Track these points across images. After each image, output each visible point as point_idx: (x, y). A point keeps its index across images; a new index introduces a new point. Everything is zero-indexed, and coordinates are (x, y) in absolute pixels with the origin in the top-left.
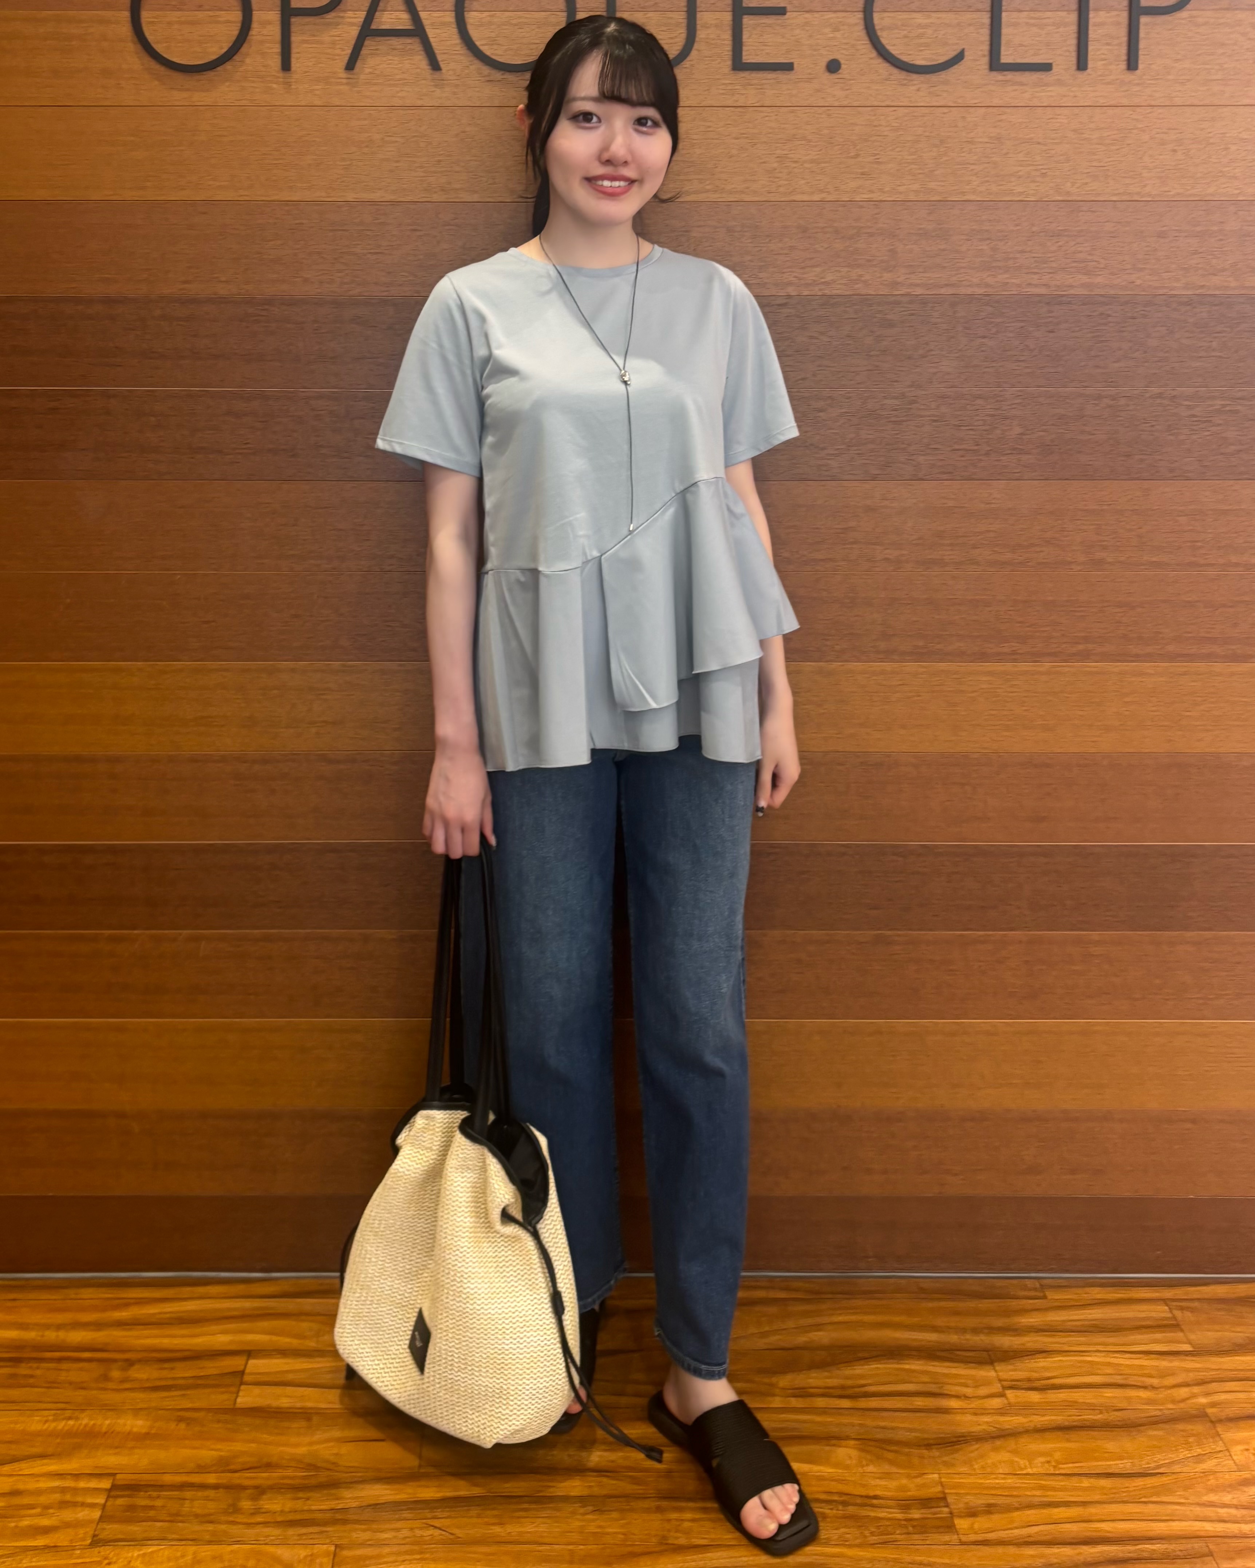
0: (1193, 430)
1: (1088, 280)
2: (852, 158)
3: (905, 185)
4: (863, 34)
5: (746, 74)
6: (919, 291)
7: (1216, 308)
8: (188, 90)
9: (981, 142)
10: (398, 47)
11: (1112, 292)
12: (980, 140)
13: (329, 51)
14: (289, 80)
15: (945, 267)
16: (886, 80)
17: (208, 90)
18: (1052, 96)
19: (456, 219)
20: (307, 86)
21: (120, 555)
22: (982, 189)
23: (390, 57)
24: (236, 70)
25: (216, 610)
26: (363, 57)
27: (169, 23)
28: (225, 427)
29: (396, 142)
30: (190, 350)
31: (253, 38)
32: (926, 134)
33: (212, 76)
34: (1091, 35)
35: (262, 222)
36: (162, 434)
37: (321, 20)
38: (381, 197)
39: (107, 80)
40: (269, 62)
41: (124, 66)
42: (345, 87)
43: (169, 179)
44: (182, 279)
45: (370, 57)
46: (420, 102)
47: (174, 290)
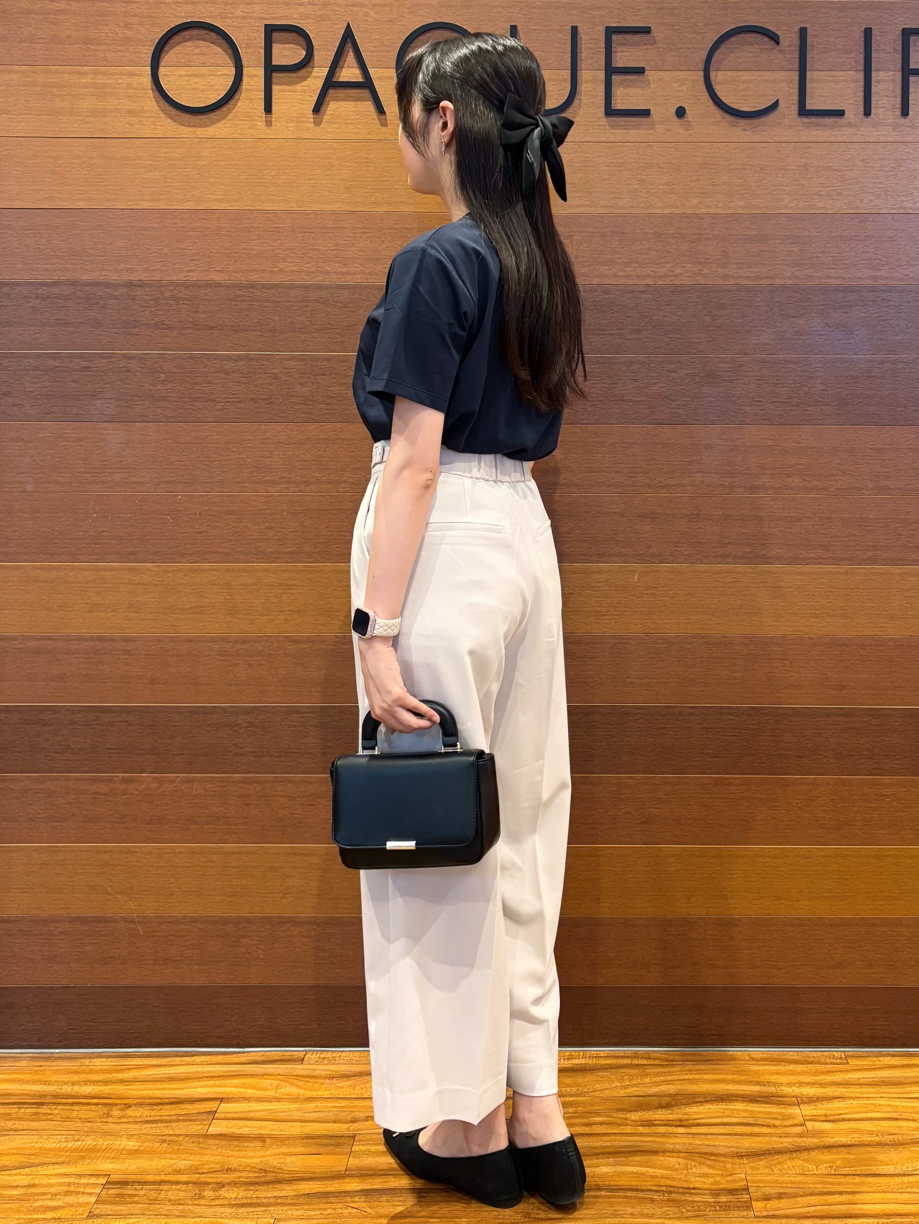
1: (873, 274)
2: (695, 181)
3: (733, 202)
4: (703, 87)
5: (615, 119)
6: (744, 282)
8: (193, 126)
9: (792, 169)
10: (352, 95)
11: (891, 282)
12: (791, 168)
13: (300, 97)
14: (269, 119)
15: (764, 264)
16: (720, 122)
17: (208, 126)
18: (845, 135)
19: (397, 224)
20: (283, 124)
21: (135, 480)
22: (793, 205)
23: (346, 102)
24: (230, 111)
25: (209, 523)
26: (326, 102)
27: (180, 76)
28: (219, 381)
29: (350, 166)
30: (192, 323)
31: (244, 87)
32: (750, 163)
33: (212, 115)
34: (874, 89)
35: (248, 225)
36: (169, 387)
37: (294, 74)
38: (340, 207)
39: (132, 119)
40: (255, 106)
41: (145, 108)
42: (312, 125)
43: (178, 193)
44: (187, 269)
45: (331, 102)
46: (369, 137)
47: (180, 277)
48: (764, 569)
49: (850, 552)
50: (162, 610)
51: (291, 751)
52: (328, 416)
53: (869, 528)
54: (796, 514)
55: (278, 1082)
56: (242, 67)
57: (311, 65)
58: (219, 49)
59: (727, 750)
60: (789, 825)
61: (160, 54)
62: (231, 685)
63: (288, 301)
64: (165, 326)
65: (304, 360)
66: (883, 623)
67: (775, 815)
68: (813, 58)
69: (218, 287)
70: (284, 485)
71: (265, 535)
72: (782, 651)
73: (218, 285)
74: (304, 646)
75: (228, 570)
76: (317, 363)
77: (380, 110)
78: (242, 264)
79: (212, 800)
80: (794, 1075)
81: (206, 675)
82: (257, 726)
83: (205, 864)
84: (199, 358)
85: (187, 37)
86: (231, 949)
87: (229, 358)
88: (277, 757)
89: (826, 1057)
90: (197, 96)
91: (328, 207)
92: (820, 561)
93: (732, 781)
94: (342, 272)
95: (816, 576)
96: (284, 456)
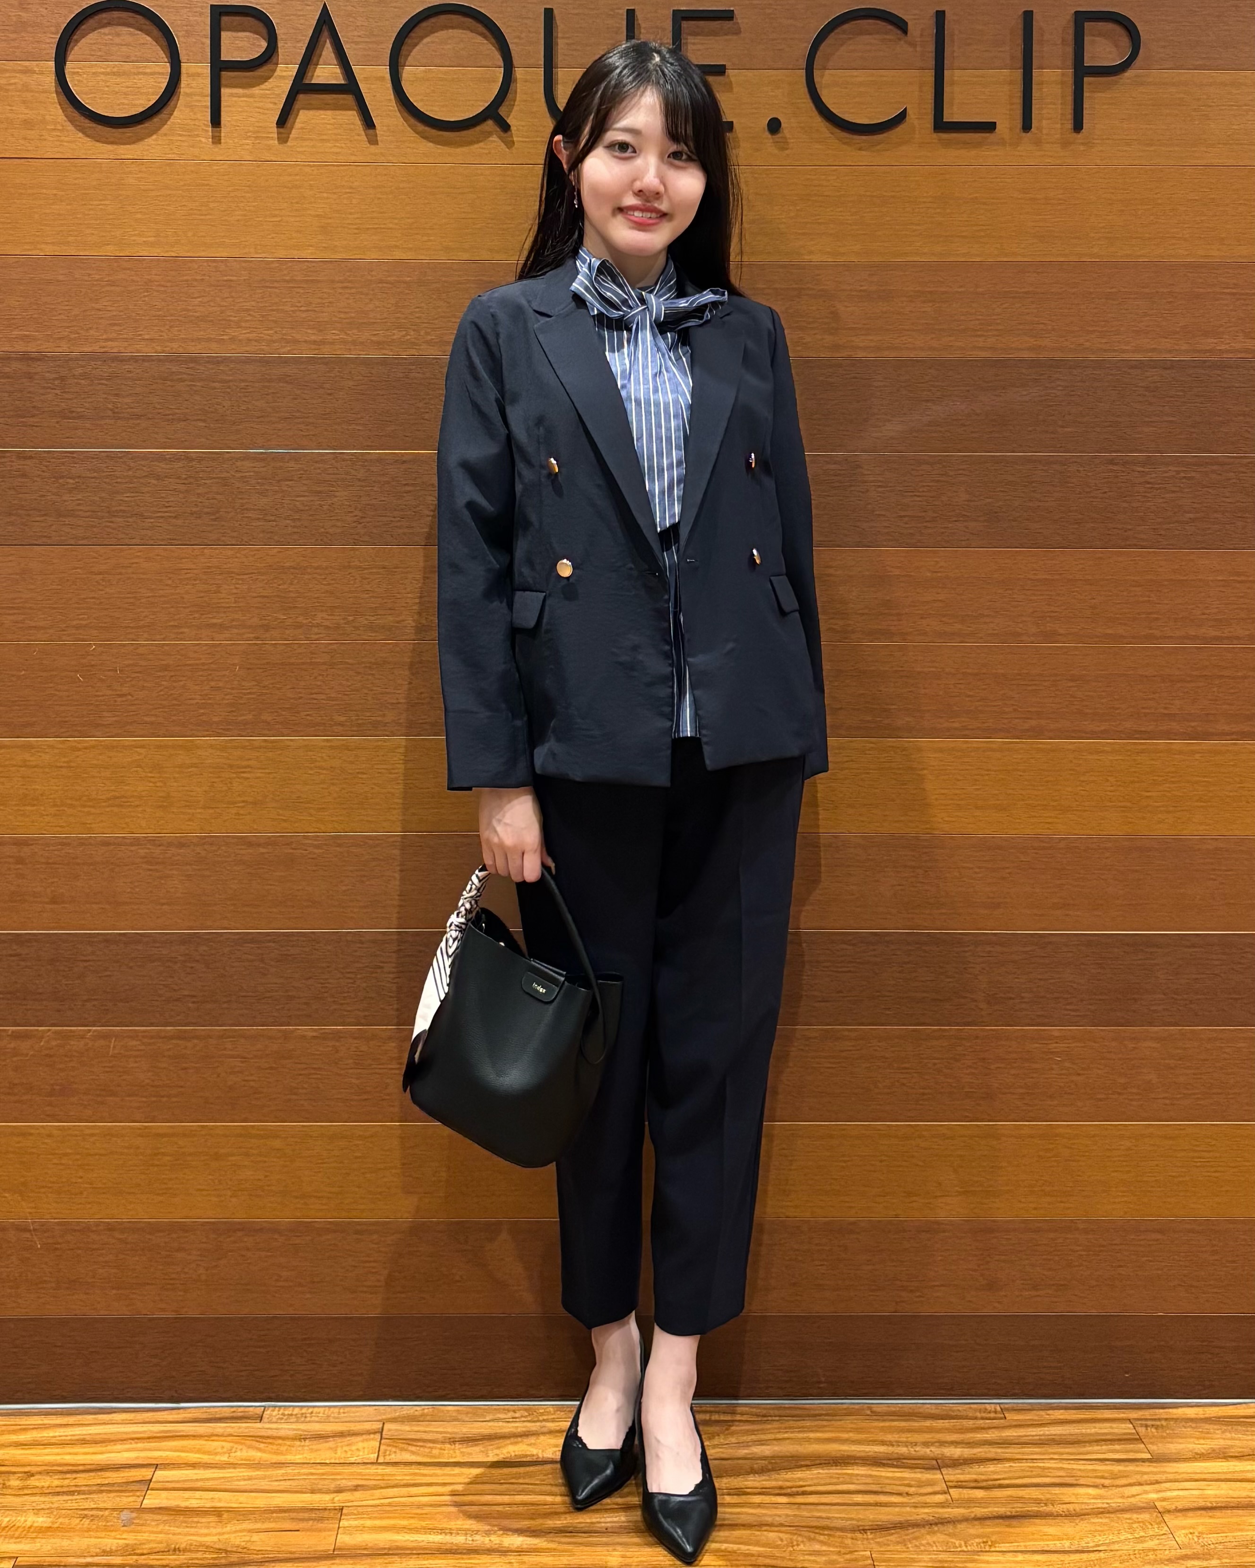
0: (1145, 496)
1: (1036, 343)
3: (845, 246)
4: (804, 93)
6: (861, 354)
7: (1168, 372)
8: (112, 143)
9: (924, 202)
10: (331, 102)
11: (1059, 355)
12: (925, 200)
13: (260, 104)
14: (217, 134)
15: (887, 330)
16: (828, 139)
17: (134, 143)
18: (997, 156)
19: (389, 276)
20: (236, 141)
21: (33, 624)
22: (926, 250)
23: (322, 112)
24: (165, 122)
25: (133, 683)
26: (295, 111)
27: (94, 73)
28: (146, 489)
29: (328, 198)
30: (111, 410)
31: (182, 90)
32: (868, 193)
33: (139, 129)
34: (1035, 94)
35: (189, 278)
36: (79, 497)
37: (251, 73)
38: (312, 254)
39: (29, 132)
40: (199, 116)
41: (47, 117)
42: (276, 142)
43: (93, 234)
44: (104, 337)
45: (301, 112)
46: (353, 158)
47: (96, 348)
48: (889, 744)
49: (1006, 721)
50: (69, 802)
51: (244, 994)
52: (296, 537)
53: (1030, 688)
54: (933, 669)
55: (231, 1444)
56: (180, 62)
57: (274, 60)
58: (148, 38)
59: (841, 992)
60: (923, 1094)
61: (67, 44)
62: (163, 904)
63: (243, 381)
64: (74, 414)
65: (263, 460)
66: (1051, 817)
67: (905, 1081)
68: (954, 51)
69: (148, 361)
70: (236, 631)
71: (210, 699)
72: (914, 856)
73: (147, 359)
74: (264, 850)
75: (159, 747)
76: (281, 464)
77: (369, 123)
78: (180, 331)
79: (136, 1062)
80: (931, 1432)
81: (129, 890)
82: (198, 961)
83: (126, 1151)
84: (120, 458)
85: (105, 21)
86: (161, 1267)
87: (161, 458)
88: (225, 1002)
89: (975, 1410)
90: (118, 102)
91: (296, 254)
92: (967, 732)
93: (846, 1033)
94: (315, 341)
95: (960, 754)
96: (235, 591)
